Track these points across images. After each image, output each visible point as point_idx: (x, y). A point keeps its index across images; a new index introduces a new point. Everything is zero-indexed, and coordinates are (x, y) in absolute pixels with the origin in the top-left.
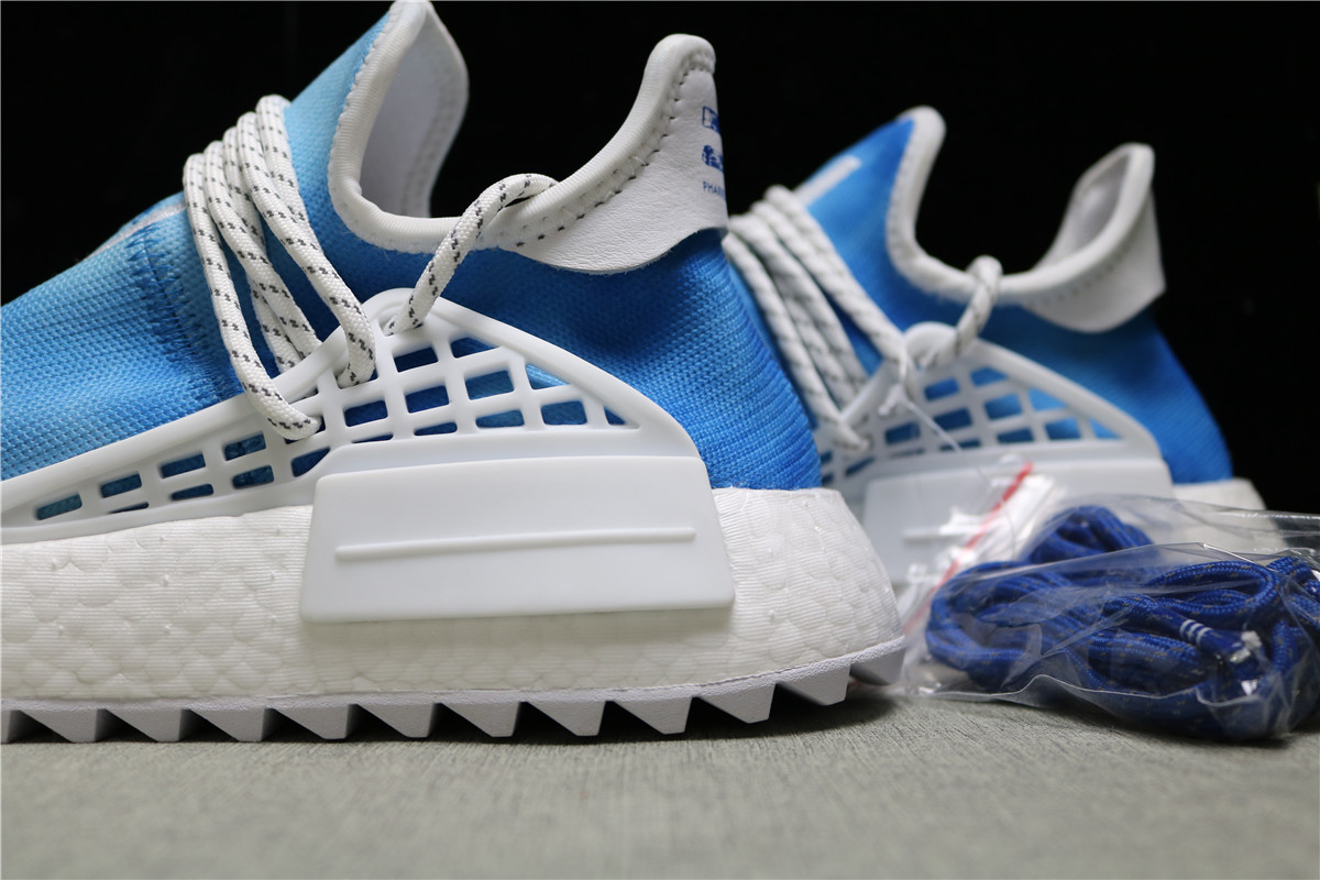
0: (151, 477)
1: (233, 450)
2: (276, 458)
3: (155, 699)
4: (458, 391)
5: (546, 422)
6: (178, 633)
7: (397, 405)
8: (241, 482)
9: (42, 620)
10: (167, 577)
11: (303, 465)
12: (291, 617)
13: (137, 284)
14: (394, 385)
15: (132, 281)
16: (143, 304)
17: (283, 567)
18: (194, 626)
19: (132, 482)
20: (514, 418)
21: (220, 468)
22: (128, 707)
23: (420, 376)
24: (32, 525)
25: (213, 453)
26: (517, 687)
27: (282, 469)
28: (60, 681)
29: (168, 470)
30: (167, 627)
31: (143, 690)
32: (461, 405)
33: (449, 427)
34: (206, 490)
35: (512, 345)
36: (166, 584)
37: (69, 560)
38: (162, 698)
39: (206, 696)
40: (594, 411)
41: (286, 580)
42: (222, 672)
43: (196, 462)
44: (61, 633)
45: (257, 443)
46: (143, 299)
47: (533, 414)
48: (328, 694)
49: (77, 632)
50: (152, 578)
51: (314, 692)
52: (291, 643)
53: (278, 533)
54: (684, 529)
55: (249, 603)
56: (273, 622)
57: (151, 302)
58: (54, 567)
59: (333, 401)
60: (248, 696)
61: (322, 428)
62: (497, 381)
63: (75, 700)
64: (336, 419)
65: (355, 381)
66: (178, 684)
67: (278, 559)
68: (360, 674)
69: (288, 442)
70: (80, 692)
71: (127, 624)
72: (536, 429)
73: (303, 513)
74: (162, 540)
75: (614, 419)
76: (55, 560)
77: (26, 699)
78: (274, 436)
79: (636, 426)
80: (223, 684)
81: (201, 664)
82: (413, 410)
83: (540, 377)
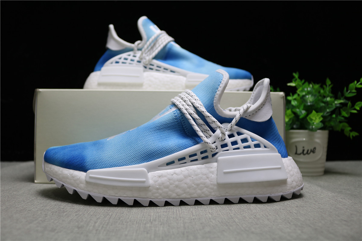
0: (187, 158)
1: (202, 153)
2: (209, 154)
3: (191, 198)
4: (239, 142)
5: (255, 147)
6: (195, 186)
7: (230, 144)
8: (203, 158)
9: (171, 184)
10: (192, 176)
11: (214, 155)
12: (216, 183)
13: (177, 121)
14: (229, 141)
15: (176, 120)
16: (178, 125)
17: (213, 174)
18: (198, 185)
19: (184, 158)
20: (249, 147)
21: (199, 156)
22: (186, 200)
23: (233, 139)
24: (166, 167)
25: (199, 153)
26: (254, 194)
27: (210, 156)
28: (174, 195)
29: (190, 156)
30: (193, 185)
31: (189, 196)
32: (240, 144)
33: (238, 148)
34: (196, 160)
35: (247, 134)
36: (192, 177)
37: (175, 173)
38: (192, 198)
39: (200, 197)
40: (262, 145)
41: (214, 176)
42: (203, 193)
43: (195, 155)
44: (174, 186)
45: (205, 151)
46: (178, 124)
47: (252, 146)
48: (221, 196)
49: (177, 186)
50: (190, 176)
51: (219, 196)
52: (215, 188)
53: (211, 168)
54: (279, 166)
55: (207, 181)
56: (212, 184)
57: (179, 124)
58: (172, 175)
59: (218, 144)
60: (207, 197)
61: (217, 149)
62: (244, 140)
63: (176, 199)
64: (219, 147)
65: (222, 140)
66: (195, 195)
67: (212, 172)
68: (227, 193)
69: (211, 151)
70: (177, 197)
71: (186, 185)
72: (253, 149)
73: (215, 164)
74: (191, 169)
75: (265, 147)
76: (172, 173)
77: (168, 198)
78: (209, 150)
79: (269, 148)
80: (203, 195)
81: (199, 191)
82: (232, 145)
83: (253, 139)
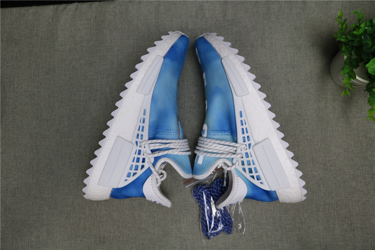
1: (142, 135)
2: (139, 140)
3: (117, 115)
4: (137, 164)
5: (129, 173)
7: (139, 156)
8: (138, 135)
11: (137, 143)
14: (141, 157)
20: (131, 169)
21: (140, 133)
25: (143, 133)
26: (99, 157)
27: (137, 140)
28: (124, 104)
29: (143, 127)
32: (135, 163)
33: (133, 161)
34: (139, 130)
35: (140, 172)
40: (128, 178)
43: (143, 131)
45: (142, 138)
47: (130, 171)
48: (109, 135)
59: (143, 149)
61: (140, 146)
62: (136, 169)
64: (140, 149)
65: (144, 153)
66: (117, 118)
69: (140, 142)
70: (122, 106)
72: (128, 171)
75: (126, 180)
78: (142, 141)
79: (124, 182)
82: (137, 158)
83: (135, 174)
